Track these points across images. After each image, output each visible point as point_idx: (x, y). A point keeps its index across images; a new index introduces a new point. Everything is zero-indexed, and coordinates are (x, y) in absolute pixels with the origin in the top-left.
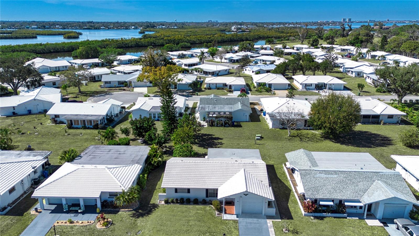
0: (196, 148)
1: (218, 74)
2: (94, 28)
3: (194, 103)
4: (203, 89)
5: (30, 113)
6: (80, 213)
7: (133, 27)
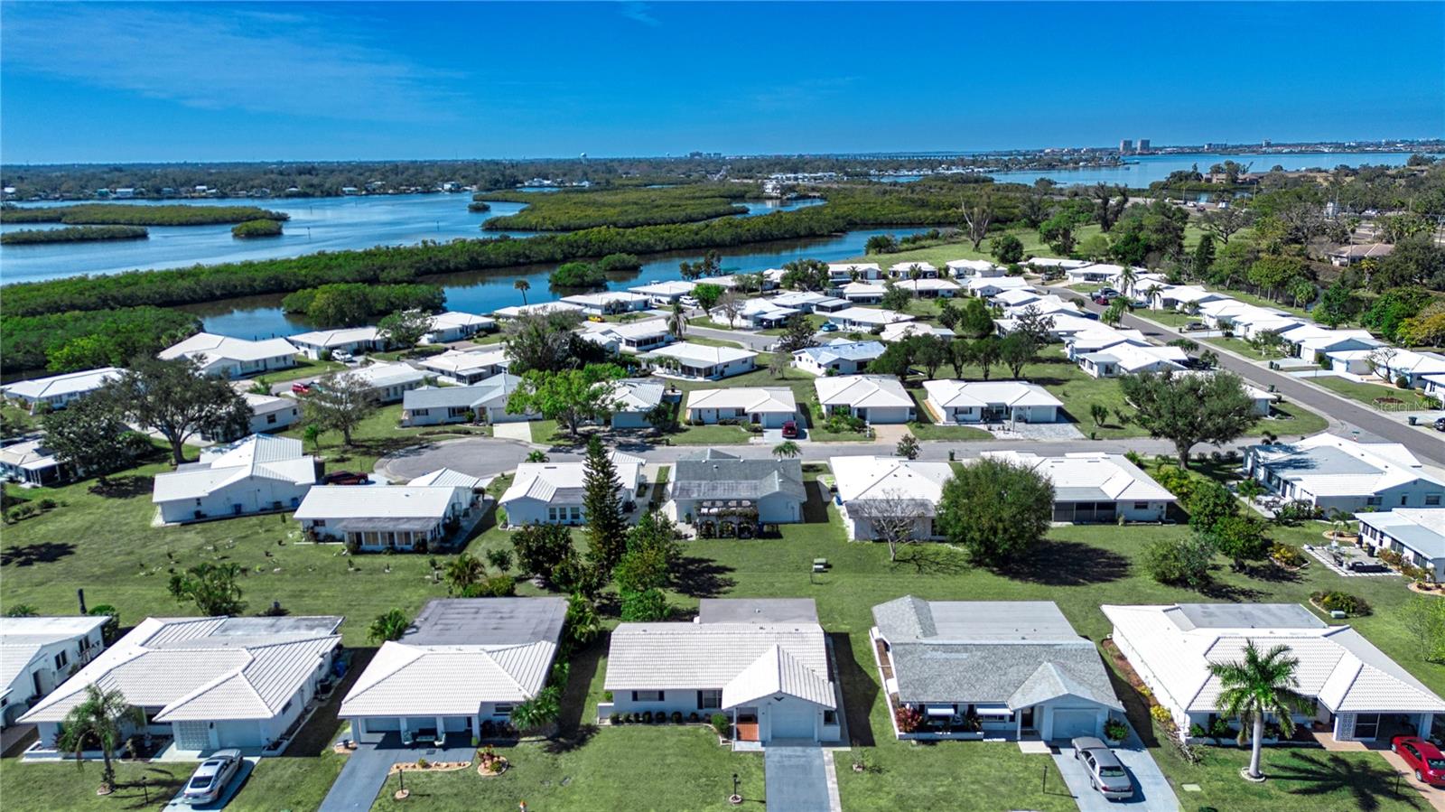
0: (673, 598)
1: (722, 372)
2: (322, 192)
3: (661, 469)
4: (683, 425)
5: (238, 512)
6: (440, 746)
7: (447, 186)
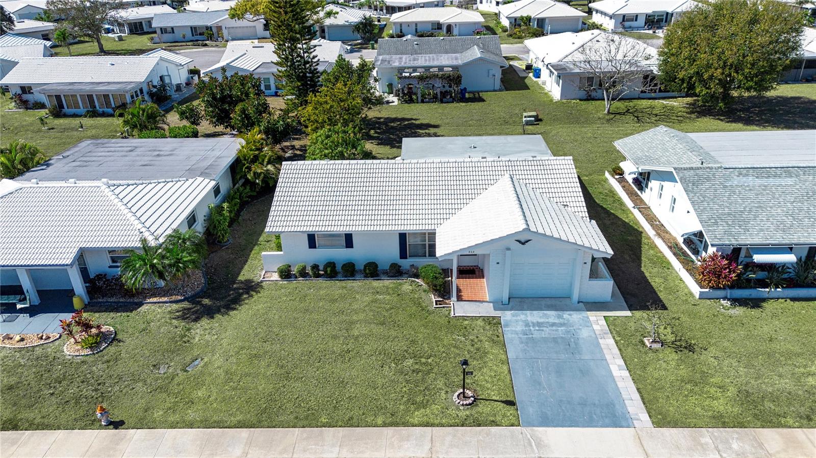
6: (22, 311)
